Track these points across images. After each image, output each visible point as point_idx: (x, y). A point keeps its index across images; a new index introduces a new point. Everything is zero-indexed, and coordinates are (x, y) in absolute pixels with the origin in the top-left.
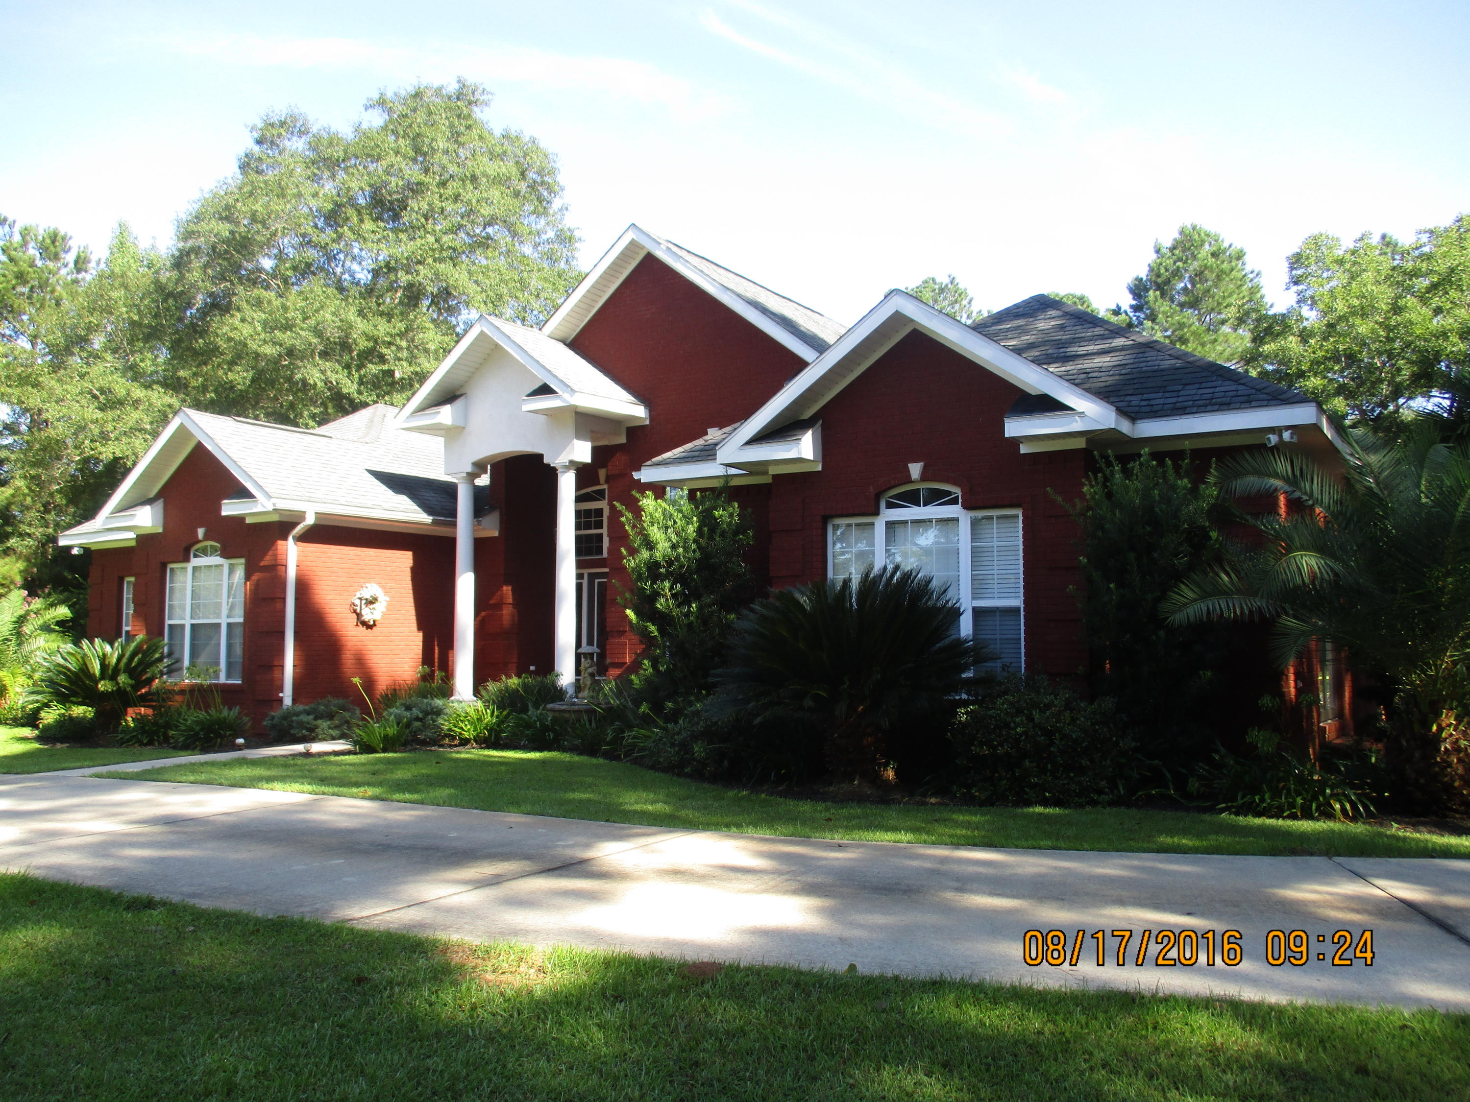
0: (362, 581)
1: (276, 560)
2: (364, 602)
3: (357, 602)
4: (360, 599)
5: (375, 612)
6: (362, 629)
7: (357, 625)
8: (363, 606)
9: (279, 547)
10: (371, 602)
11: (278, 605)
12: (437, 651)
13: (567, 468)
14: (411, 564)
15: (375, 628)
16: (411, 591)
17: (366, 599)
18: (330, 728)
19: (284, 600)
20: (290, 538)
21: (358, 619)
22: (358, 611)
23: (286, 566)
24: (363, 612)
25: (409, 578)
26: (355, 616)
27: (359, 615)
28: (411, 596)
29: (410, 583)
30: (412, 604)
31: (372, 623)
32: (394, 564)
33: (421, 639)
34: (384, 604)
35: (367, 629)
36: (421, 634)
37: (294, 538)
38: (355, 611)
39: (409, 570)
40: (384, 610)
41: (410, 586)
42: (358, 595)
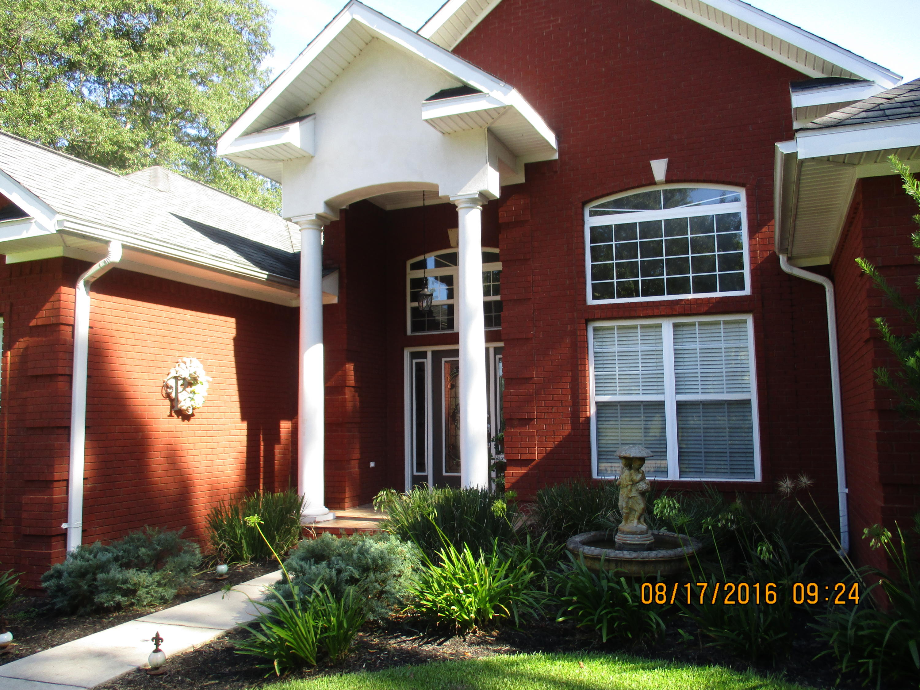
0: (177, 353)
1: (58, 316)
2: (180, 382)
3: (172, 383)
4: (176, 378)
5: (195, 397)
6: (177, 420)
7: (171, 415)
8: (180, 389)
9: (63, 297)
10: (190, 383)
11: (61, 384)
12: (262, 448)
13: (473, 202)
14: (234, 335)
15: (192, 419)
16: (234, 370)
17: (184, 379)
18: (159, 584)
19: (70, 377)
20: (81, 284)
21: (172, 407)
22: (173, 395)
23: (73, 326)
24: (181, 397)
25: (232, 353)
26: (167, 402)
27: (174, 402)
28: (234, 376)
29: (233, 359)
30: (235, 387)
31: (190, 412)
32: (216, 334)
33: (245, 432)
34: (206, 386)
35: (183, 420)
36: (245, 425)
37: (86, 283)
38: (168, 396)
39: (232, 342)
40: (206, 394)
41: (233, 364)
42: (173, 374)
